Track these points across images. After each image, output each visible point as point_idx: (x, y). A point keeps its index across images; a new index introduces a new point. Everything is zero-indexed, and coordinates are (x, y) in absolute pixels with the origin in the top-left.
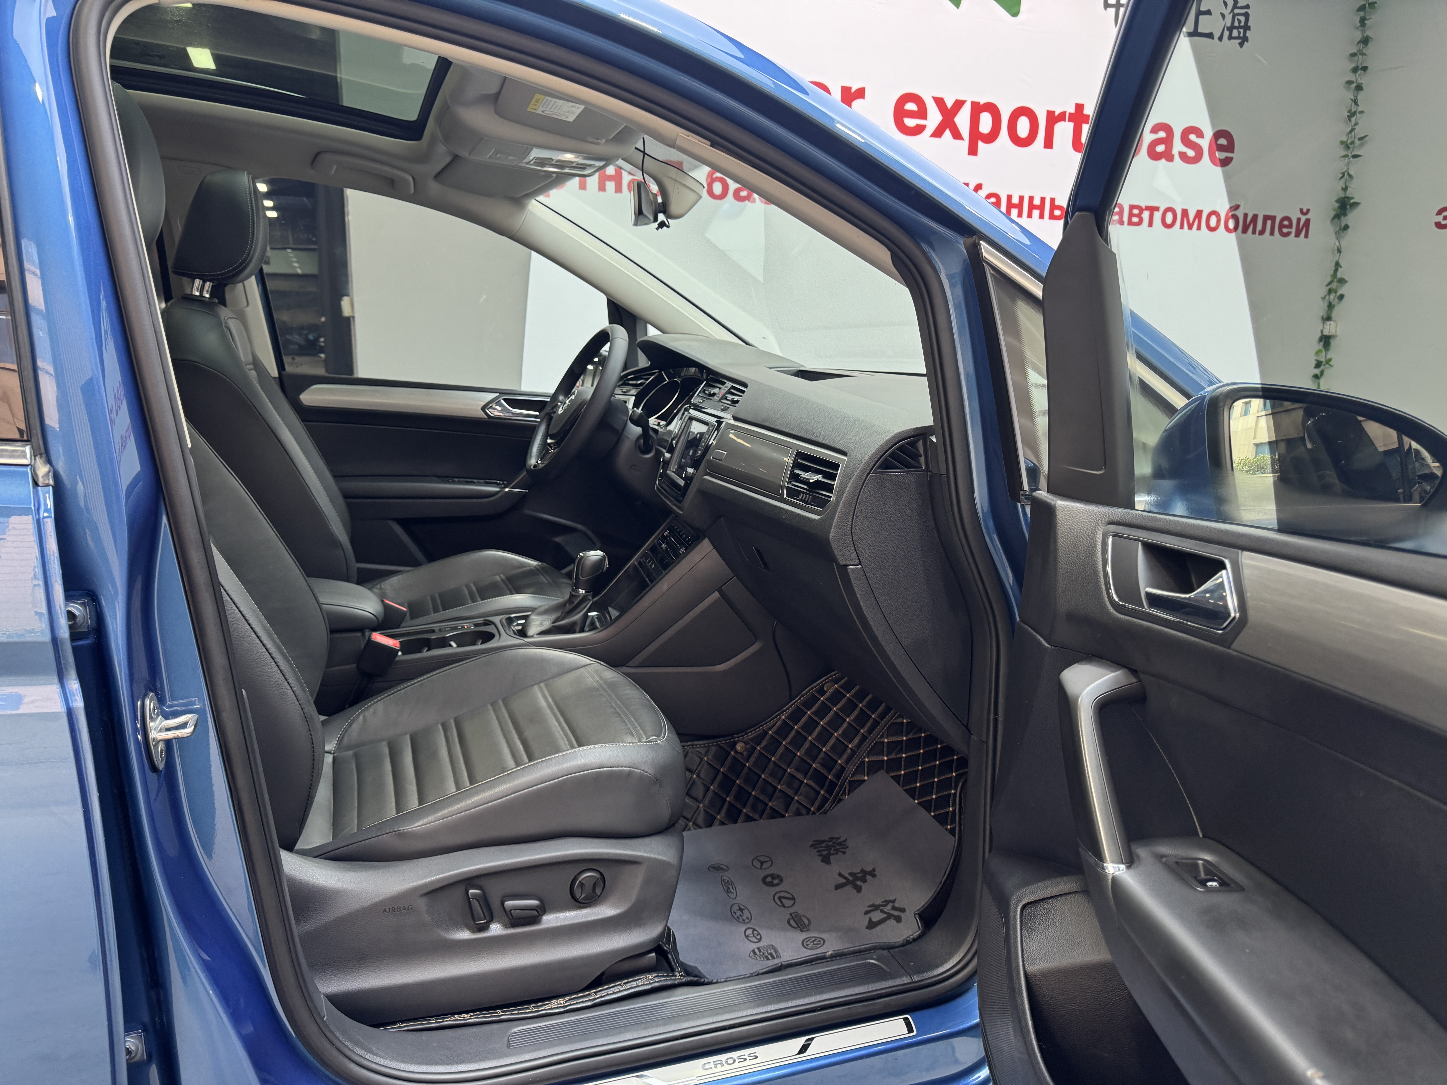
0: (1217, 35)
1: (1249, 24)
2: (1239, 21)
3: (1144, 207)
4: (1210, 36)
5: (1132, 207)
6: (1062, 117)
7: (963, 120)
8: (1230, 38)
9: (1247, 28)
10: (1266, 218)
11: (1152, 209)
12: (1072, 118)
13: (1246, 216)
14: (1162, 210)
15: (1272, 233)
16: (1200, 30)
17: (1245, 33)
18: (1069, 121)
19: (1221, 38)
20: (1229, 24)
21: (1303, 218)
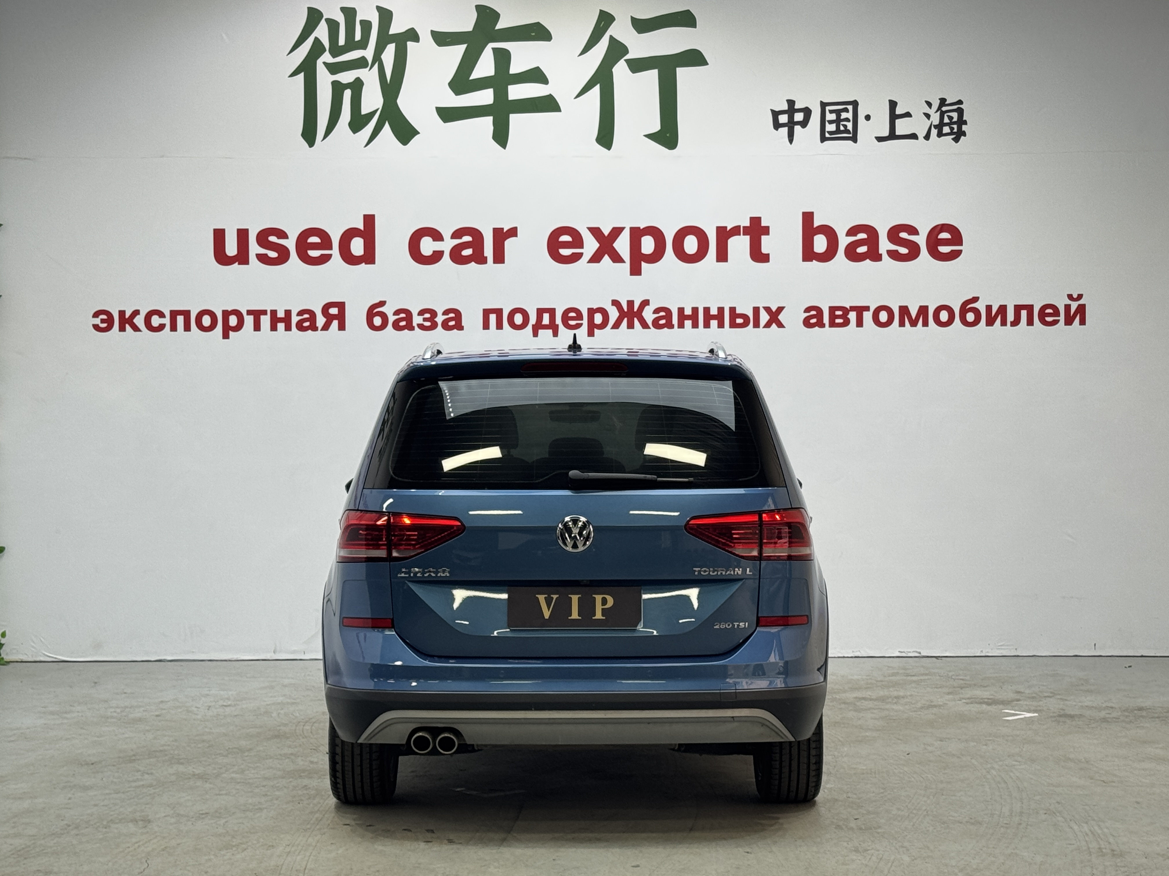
0: (921, 134)
1: (964, 119)
2: (950, 118)
3: (848, 308)
4: (914, 136)
5: (832, 309)
6: (736, 231)
7: (622, 245)
8: (940, 134)
9: (961, 122)
10: (1018, 309)
11: (860, 310)
12: (747, 231)
13: (989, 308)
14: (872, 309)
15: (1030, 322)
16: (898, 133)
17: (960, 128)
18: (744, 235)
19: (927, 137)
20: (936, 122)
21: (1074, 306)
